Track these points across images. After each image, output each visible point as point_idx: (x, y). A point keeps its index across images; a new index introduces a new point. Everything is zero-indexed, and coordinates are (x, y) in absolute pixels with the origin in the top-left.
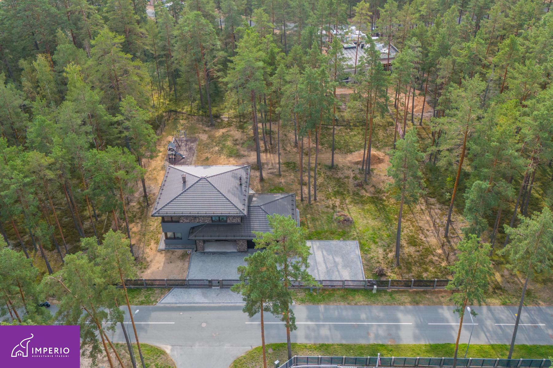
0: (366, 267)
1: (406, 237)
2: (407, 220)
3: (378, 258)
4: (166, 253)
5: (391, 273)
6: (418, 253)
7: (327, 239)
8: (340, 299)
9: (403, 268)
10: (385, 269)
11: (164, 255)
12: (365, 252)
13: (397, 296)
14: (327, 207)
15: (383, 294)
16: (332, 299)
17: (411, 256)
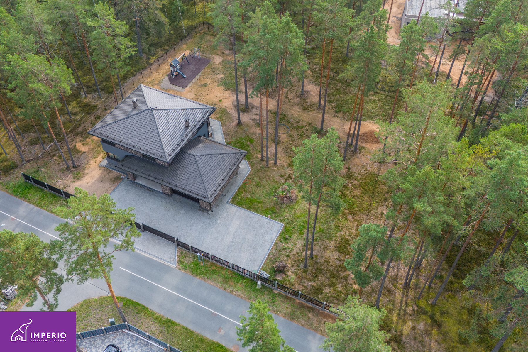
0: (271, 256)
1: (339, 239)
2: (356, 220)
3: (291, 251)
4: (104, 170)
5: (293, 273)
6: (338, 263)
7: (256, 210)
8: (221, 280)
9: (309, 272)
10: (289, 266)
11: (101, 172)
12: (282, 240)
13: (278, 301)
14: (282, 176)
15: (267, 293)
16: (214, 276)
17: (328, 262)
